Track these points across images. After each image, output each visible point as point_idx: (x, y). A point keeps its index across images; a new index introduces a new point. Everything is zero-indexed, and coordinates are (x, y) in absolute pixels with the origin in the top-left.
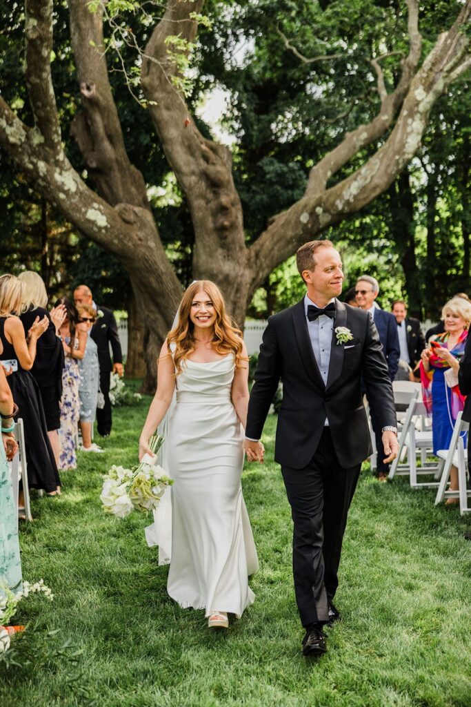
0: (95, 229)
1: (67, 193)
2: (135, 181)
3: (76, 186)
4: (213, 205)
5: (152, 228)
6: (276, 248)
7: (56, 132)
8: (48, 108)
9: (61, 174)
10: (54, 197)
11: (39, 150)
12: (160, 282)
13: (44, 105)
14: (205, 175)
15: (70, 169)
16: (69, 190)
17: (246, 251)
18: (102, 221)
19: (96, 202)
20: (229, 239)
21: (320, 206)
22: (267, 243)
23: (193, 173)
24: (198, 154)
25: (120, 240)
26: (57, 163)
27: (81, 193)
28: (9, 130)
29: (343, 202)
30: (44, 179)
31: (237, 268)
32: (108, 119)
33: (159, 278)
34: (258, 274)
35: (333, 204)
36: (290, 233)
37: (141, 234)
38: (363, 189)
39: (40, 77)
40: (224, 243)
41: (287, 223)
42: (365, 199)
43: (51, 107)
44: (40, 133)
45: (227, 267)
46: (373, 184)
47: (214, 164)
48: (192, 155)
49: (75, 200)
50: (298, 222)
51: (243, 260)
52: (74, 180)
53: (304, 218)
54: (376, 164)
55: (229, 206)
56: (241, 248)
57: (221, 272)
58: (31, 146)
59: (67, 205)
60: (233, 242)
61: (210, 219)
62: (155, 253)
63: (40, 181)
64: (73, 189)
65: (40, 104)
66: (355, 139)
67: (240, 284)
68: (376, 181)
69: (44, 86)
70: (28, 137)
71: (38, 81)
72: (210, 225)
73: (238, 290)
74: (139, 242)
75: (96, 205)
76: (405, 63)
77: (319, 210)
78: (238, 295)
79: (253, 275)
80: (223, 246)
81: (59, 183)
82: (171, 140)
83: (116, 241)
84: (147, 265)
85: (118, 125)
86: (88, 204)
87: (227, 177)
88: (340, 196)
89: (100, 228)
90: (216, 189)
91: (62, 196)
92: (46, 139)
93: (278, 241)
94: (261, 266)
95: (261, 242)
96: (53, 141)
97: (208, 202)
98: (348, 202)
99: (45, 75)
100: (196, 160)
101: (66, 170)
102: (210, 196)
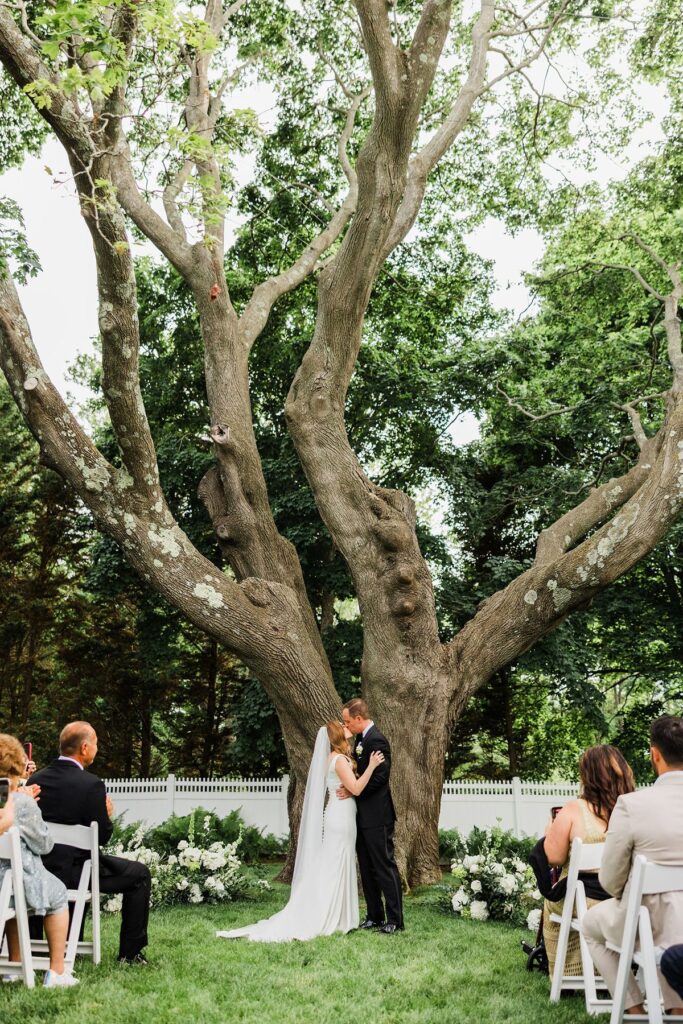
0: (206, 612)
1: (164, 558)
2: (283, 556)
3: (179, 548)
4: (387, 578)
5: (294, 612)
6: (489, 645)
7: (150, 470)
8: (137, 434)
9: (157, 532)
10: (146, 565)
11: (126, 498)
12: (306, 694)
13: (131, 431)
14: (375, 535)
15: (172, 526)
16: (169, 554)
17: (441, 648)
18: (216, 600)
19: (209, 573)
20: (414, 630)
21: (554, 578)
22: (475, 636)
23: (358, 533)
24: (364, 504)
25: (244, 630)
26: (152, 516)
27: (187, 560)
28: (87, 472)
29: (588, 569)
30: (133, 540)
31: (428, 674)
32: (246, 471)
33: (304, 688)
34: (461, 684)
35: (573, 574)
36: (510, 622)
37: (276, 621)
38: (617, 548)
39: (122, 388)
40: (406, 636)
41: (504, 606)
42: (621, 563)
43: (142, 433)
44: (127, 473)
45: (412, 673)
46: (633, 539)
47: (388, 518)
48: (356, 506)
49: (178, 569)
50: (521, 603)
51: (437, 661)
52: (176, 541)
53: (531, 598)
54: (635, 510)
55: (411, 578)
56: (433, 643)
57: (403, 680)
58: (115, 492)
59: (164, 577)
60: (420, 634)
61: (384, 599)
62: (298, 650)
63: (127, 543)
64: (175, 553)
65: (124, 428)
66: (604, 494)
67: (432, 700)
68: (637, 534)
69: (129, 402)
70: (112, 481)
71: (119, 394)
72: (385, 608)
73: (430, 710)
74: (274, 633)
75: (208, 578)
76: (668, 394)
77: (552, 584)
78: (431, 717)
79: (455, 686)
80: (405, 640)
81: (155, 545)
82: (324, 487)
83: (237, 631)
84: (286, 668)
85: (261, 479)
86: (196, 575)
87: (407, 536)
88: (582, 561)
89: (213, 611)
90: (391, 555)
91: (158, 563)
92: (135, 481)
93: (491, 634)
94: (467, 671)
95: (464, 635)
96: (145, 483)
97: (380, 574)
98: (595, 569)
99: (129, 385)
100: (362, 514)
101: (166, 527)
102: (383, 564)
